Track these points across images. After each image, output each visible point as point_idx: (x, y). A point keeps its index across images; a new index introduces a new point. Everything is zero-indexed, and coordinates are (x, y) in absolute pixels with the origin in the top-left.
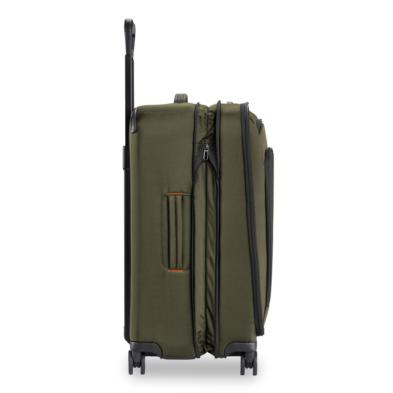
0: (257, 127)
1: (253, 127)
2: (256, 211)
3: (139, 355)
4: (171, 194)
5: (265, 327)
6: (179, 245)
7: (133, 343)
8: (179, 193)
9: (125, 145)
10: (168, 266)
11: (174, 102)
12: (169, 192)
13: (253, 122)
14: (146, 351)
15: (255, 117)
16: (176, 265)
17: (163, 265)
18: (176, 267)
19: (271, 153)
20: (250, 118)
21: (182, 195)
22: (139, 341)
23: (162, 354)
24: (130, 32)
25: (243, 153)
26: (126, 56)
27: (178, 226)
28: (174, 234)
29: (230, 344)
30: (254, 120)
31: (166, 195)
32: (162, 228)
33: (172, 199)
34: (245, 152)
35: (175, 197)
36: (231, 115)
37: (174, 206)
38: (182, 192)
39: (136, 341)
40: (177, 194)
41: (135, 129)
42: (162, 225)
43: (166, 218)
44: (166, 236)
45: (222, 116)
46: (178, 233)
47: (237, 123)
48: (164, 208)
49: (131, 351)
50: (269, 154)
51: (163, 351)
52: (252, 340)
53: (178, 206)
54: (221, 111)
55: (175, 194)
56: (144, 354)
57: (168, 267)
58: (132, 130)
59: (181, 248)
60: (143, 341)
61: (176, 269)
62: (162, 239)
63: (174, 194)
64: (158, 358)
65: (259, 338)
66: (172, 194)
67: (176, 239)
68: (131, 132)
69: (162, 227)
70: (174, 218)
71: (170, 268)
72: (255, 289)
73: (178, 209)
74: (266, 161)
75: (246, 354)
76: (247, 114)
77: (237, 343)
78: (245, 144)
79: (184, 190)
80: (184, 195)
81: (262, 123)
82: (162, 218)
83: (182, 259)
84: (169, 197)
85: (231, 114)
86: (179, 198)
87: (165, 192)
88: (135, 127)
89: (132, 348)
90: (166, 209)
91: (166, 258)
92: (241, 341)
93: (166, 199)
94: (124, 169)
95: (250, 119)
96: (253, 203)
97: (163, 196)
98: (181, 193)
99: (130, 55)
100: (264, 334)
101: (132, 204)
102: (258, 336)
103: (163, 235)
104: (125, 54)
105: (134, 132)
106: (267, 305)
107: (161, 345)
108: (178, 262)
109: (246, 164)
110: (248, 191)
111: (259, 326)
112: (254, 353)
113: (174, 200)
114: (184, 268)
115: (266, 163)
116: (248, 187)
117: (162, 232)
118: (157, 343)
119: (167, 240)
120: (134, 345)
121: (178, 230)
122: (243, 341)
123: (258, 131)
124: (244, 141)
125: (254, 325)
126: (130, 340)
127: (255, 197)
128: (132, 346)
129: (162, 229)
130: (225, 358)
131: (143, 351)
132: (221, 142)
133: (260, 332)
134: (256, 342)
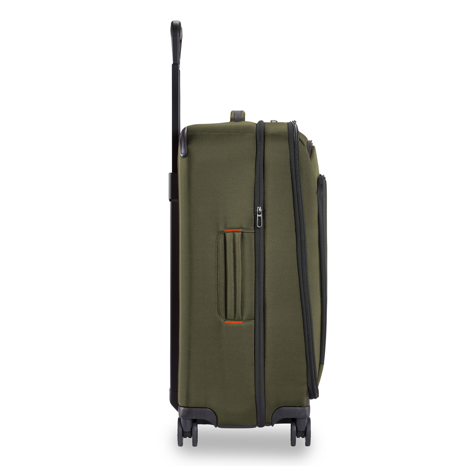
0: (308, 150)
1: (303, 151)
2: (308, 250)
3: (189, 423)
4: (228, 230)
5: (319, 389)
6: (237, 292)
7: (182, 408)
8: (238, 230)
9: (171, 172)
10: (224, 316)
11: (230, 121)
12: (225, 228)
13: (303, 144)
14: (198, 418)
15: (305, 138)
16: (235, 316)
17: (219, 316)
18: (234, 318)
19: (324, 181)
20: (300, 139)
21: (242, 232)
22: (190, 406)
23: (217, 422)
24: (178, 37)
25: (292, 181)
26: (172, 65)
27: (237, 269)
28: (232, 278)
29: (277, 409)
30: (304, 142)
31: (222, 231)
32: (217, 271)
33: (229, 236)
34: (295, 180)
35: (234, 234)
36: (277, 136)
37: (232, 244)
38: (242, 228)
39: (185, 406)
40: (235, 230)
41: (186, 153)
42: (217, 267)
43: (223, 259)
44: (222, 281)
45: (266, 137)
46: (237, 277)
47: (284, 146)
48: (220, 246)
49: (180, 419)
50: (321, 182)
51: (219, 418)
52: (305, 403)
53: (237, 245)
54: (265, 131)
55: (234, 230)
56: (196, 422)
57: (225, 318)
58: (182, 154)
59: (241, 295)
60: (195, 406)
61: (234, 320)
62: (218, 284)
63: (232, 230)
64: (212, 426)
65: (312, 402)
66: (230, 230)
67: (234, 284)
68: (181, 156)
69: (217, 269)
70: (232, 259)
71: (228, 318)
72: (308, 343)
73: (237, 249)
74: (319, 191)
75: (298, 421)
76: (295, 135)
77: (287, 408)
78: (294, 170)
79: (244, 226)
80: (244, 231)
81: (313, 145)
82: (217, 259)
83: (242, 308)
84: (226, 233)
85: (277, 134)
86: (238, 235)
87: (222, 228)
88: (185, 151)
89: (181, 414)
90: (223, 249)
91: (222, 307)
92: (292, 405)
93: (222, 236)
94: (170, 200)
95: (300, 141)
96: (305, 240)
97: (219, 232)
98: (240, 230)
99: (177, 64)
100: (318, 396)
101: (182, 242)
102: (311, 399)
103: (218, 280)
104: (172, 63)
105: (184, 157)
106: (322, 362)
107: (215, 411)
108: (237, 312)
109: (296, 194)
110: (299, 227)
111: (313, 388)
112: (307, 419)
113: (232, 237)
114: (244, 318)
115: (319, 192)
116: (298, 222)
117: (217, 276)
118: (210, 408)
119: (223, 285)
120: (184, 410)
121: (237, 273)
122: (294, 406)
123: (310, 155)
124: (293, 167)
125: (307, 386)
126: (178, 404)
127: (307, 234)
128: (181, 412)
129: (217, 273)
130: (273, 426)
131: (194, 418)
132: (265, 168)
133: (313, 393)
134: (309, 406)
